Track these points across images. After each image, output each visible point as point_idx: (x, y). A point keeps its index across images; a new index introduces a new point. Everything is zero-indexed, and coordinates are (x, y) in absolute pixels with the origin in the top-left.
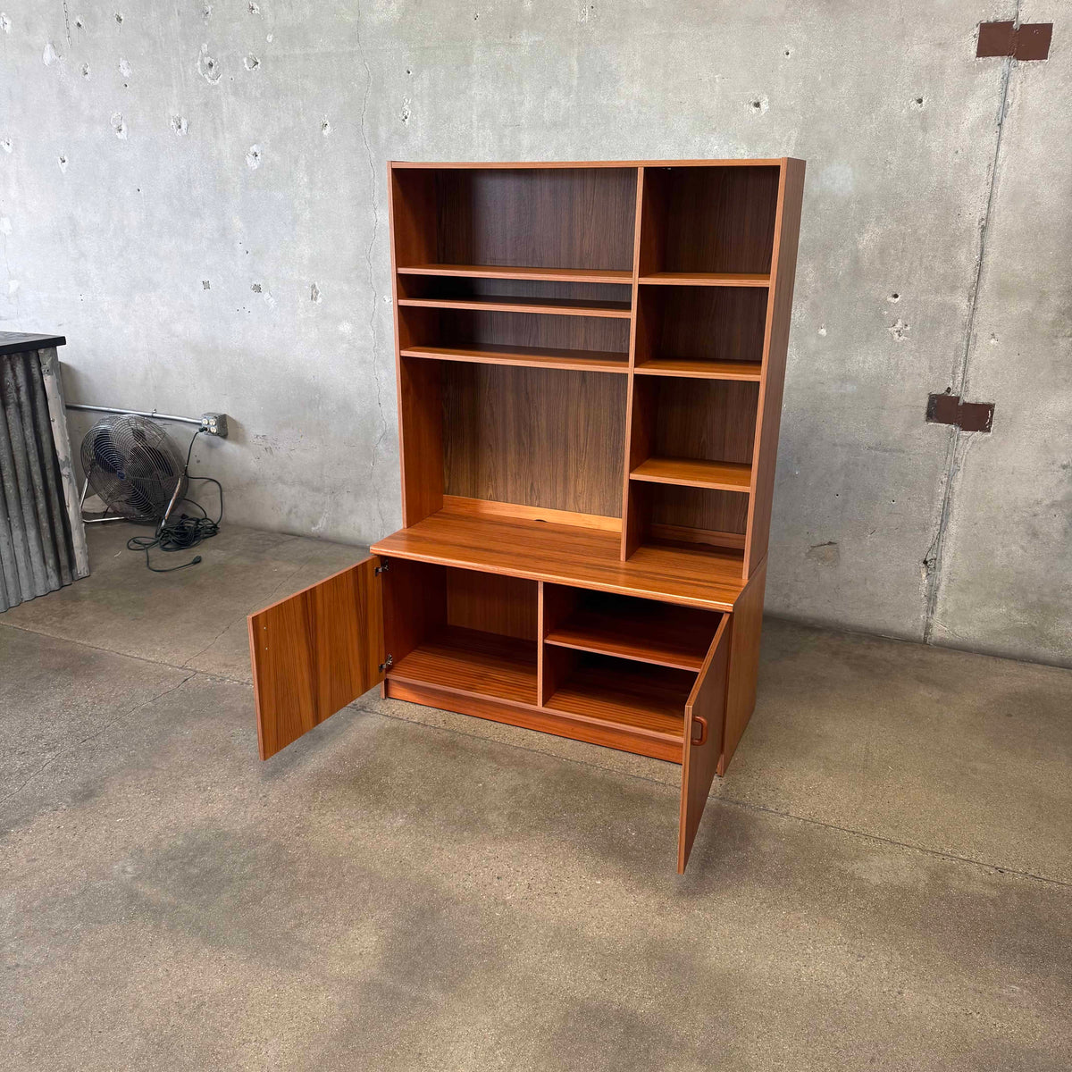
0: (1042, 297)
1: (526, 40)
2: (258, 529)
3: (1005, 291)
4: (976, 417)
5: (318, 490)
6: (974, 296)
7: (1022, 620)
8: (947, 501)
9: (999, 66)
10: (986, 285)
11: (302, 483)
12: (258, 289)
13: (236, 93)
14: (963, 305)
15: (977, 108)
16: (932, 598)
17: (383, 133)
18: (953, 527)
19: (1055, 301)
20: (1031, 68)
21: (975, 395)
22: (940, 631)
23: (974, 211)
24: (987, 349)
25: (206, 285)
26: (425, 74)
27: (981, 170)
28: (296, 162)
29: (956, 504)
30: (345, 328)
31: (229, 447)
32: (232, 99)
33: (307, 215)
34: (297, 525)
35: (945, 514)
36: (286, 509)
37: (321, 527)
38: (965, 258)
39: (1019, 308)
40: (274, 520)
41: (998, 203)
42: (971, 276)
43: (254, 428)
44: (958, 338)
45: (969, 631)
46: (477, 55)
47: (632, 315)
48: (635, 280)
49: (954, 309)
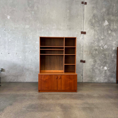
0: (88, 52)
1: (43, 30)
2: (6, 82)
3: (85, 51)
4: (84, 62)
5: (15, 76)
6: (83, 52)
7: (90, 79)
8: (83, 69)
9: (83, 34)
10: (84, 51)
11: (13, 76)
12: (9, 53)
13: (8, 33)
14: (82, 53)
15: (81, 38)
16: (83, 78)
17: (27, 38)
18: (84, 72)
19: (89, 52)
20: (85, 35)
21: (84, 60)
22: (84, 81)
23: (82, 45)
24: (84, 56)
25: (1, 53)
26: (32, 33)
27: (82, 42)
28: (16, 40)
29: (84, 69)
30: (21, 57)
31: (2, 72)
32: (8, 34)
33: (16, 45)
34: (11, 81)
35: (83, 70)
36: (10, 79)
37: (15, 81)
38: (82, 49)
39: (86, 53)
40: (8, 81)
41: (84, 45)
42: (82, 50)
43: (6, 70)
44: (82, 55)
45: (86, 81)
46: (38, 31)
47: (64, 50)
48: (64, 47)
49: (81, 53)
